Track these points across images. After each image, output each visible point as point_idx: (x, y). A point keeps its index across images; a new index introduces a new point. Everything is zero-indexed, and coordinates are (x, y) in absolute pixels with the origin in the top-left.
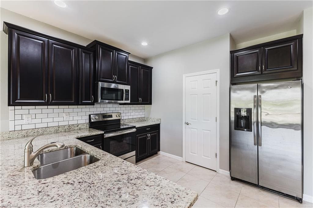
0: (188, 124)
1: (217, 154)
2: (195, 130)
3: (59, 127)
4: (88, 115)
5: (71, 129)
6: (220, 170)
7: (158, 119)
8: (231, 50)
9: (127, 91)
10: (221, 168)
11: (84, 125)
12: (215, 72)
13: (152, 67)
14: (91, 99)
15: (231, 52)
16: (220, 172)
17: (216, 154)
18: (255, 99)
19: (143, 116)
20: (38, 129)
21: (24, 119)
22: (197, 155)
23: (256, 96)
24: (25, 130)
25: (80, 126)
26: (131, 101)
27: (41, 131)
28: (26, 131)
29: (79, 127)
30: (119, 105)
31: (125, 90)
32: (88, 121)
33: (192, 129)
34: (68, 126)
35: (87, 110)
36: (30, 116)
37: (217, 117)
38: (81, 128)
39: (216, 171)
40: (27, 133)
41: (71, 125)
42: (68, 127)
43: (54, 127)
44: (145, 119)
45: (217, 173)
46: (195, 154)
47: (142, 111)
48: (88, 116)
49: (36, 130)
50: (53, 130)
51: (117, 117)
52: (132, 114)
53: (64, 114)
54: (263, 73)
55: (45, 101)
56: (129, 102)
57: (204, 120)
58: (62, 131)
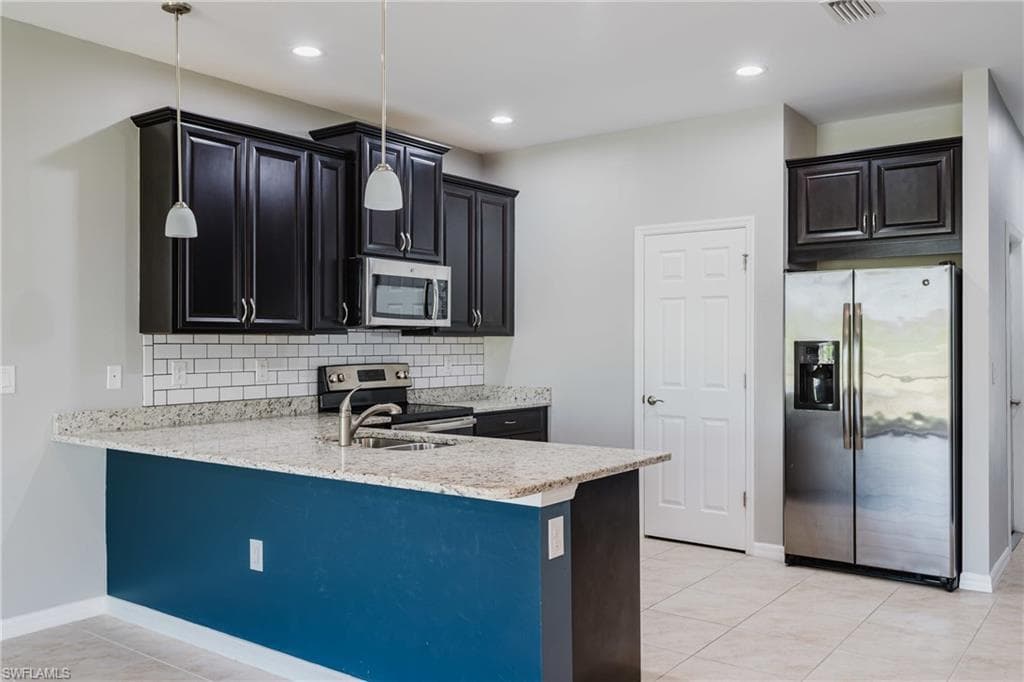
0: (654, 402)
1: (747, 495)
2: (677, 421)
3: (246, 402)
4: (316, 368)
5: (274, 413)
6: (757, 544)
7: (540, 391)
8: (789, 158)
9: (443, 285)
10: (759, 539)
11: (305, 404)
12: (742, 224)
13: (517, 189)
14: (341, 313)
15: (791, 165)
16: (756, 552)
17: (745, 494)
18: (847, 313)
19: (478, 381)
20: (200, 406)
21: (172, 372)
22: (683, 508)
23: (849, 305)
24: (175, 405)
25: (295, 403)
26: (452, 322)
27: (207, 413)
28: (178, 407)
29: (293, 407)
30: (401, 337)
31: (438, 281)
32: (314, 390)
33: (667, 421)
34: (267, 401)
35: (312, 350)
36: (182, 363)
37: (748, 374)
38: (298, 412)
39: (743, 552)
40: (179, 415)
41: (273, 401)
42: (266, 406)
43: (236, 403)
44: (486, 392)
45: (749, 555)
46: (679, 503)
47: (476, 359)
48: (316, 372)
49: (198, 407)
50: (232, 410)
51: (399, 378)
52: (442, 371)
53: (256, 361)
54: (874, 236)
55: (241, 319)
56: (446, 323)
57: (708, 386)
58: (254, 416)
